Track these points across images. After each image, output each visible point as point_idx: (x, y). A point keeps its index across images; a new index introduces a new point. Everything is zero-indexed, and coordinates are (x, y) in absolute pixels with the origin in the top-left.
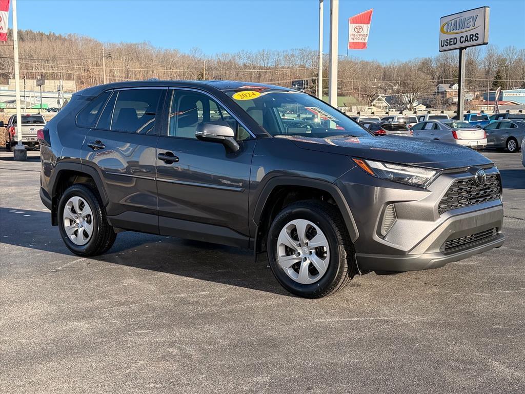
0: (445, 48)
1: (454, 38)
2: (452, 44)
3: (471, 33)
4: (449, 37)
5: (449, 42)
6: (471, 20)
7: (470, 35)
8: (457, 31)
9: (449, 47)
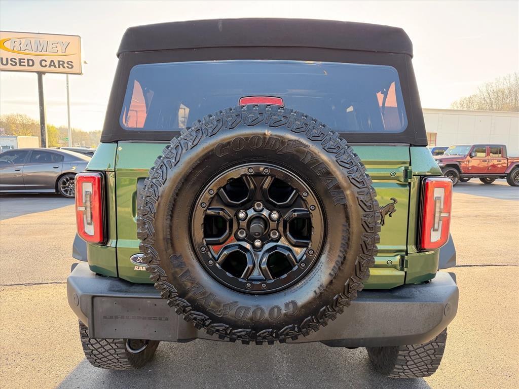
0: (9, 67)
1: (28, 60)
2: (25, 66)
3: (60, 59)
4: (17, 56)
5: (17, 61)
6: (58, 45)
7: (59, 62)
8: (33, 52)
9: (18, 67)
